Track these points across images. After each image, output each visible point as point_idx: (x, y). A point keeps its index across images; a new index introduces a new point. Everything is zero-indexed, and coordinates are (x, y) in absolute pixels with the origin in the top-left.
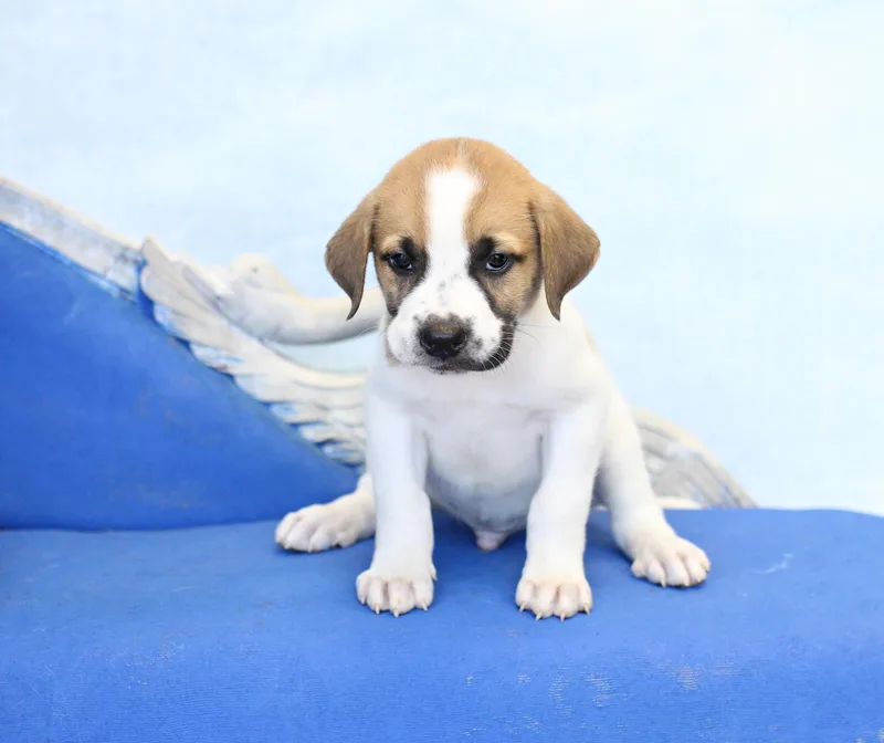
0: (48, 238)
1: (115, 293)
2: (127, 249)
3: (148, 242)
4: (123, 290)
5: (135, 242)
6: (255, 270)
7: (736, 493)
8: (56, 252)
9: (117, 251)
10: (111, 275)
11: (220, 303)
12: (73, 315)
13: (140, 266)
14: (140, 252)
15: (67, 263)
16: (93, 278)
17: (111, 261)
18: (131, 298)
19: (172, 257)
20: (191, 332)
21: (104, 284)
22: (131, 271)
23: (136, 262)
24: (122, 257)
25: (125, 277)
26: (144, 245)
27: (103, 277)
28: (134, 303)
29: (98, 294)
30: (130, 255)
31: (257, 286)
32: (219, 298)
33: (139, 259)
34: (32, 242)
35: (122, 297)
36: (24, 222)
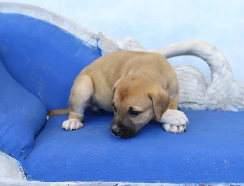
0: (72, 32)
1: (91, 47)
2: (94, 35)
4: (93, 47)
5: (97, 33)
6: (130, 41)
8: (74, 36)
9: (91, 36)
10: (89, 42)
12: (78, 54)
13: (98, 40)
14: (98, 36)
15: (77, 39)
16: (85, 43)
17: (89, 38)
18: (95, 49)
19: (107, 37)
21: (87, 45)
22: (95, 41)
23: (96, 39)
24: (93, 37)
25: (93, 43)
26: (99, 34)
27: (87, 43)
28: (95, 50)
29: (86, 48)
30: (95, 36)
31: (131, 46)
32: (120, 49)
33: (98, 38)
34: (67, 33)
35: (93, 49)
36: (65, 27)
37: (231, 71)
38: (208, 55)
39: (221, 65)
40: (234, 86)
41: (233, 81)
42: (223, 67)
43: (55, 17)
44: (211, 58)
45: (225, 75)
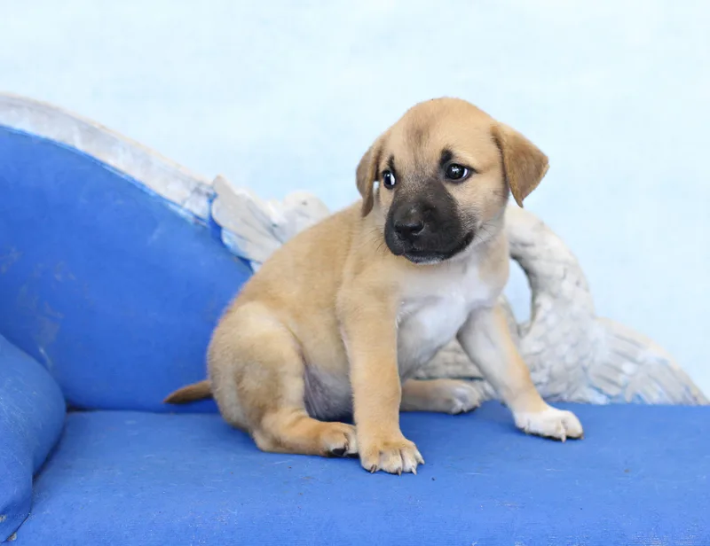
0: (137, 174)
1: (191, 219)
2: (201, 184)
3: (218, 178)
4: (197, 217)
5: (209, 179)
6: (305, 203)
7: (694, 393)
8: (143, 185)
9: (193, 186)
10: (187, 206)
11: (275, 229)
12: (155, 237)
13: (212, 198)
14: (212, 187)
15: (152, 194)
16: (172, 207)
17: (188, 194)
18: (204, 224)
19: (239, 191)
20: (252, 253)
21: (181, 212)
22: (204, 202)
23: (208, 195)
24: (197, 191)
25: (199, 207)
26: (214, 182)
27: (180, 207)
28: (205, 228)
29: (178, 220)
30: (204, 189)
32: (275, 225)
33: (211, 192)
34: (123, 177)
35: (196, 224)
36: (118, 161)
37: (587, 290)
38: (524, 245)
39: (559, 270)
40: (597, 331)
41: (593, 317)
42: (564, 277)
43: (91, 131)
44: (531, 251)
45: (568, 303)
